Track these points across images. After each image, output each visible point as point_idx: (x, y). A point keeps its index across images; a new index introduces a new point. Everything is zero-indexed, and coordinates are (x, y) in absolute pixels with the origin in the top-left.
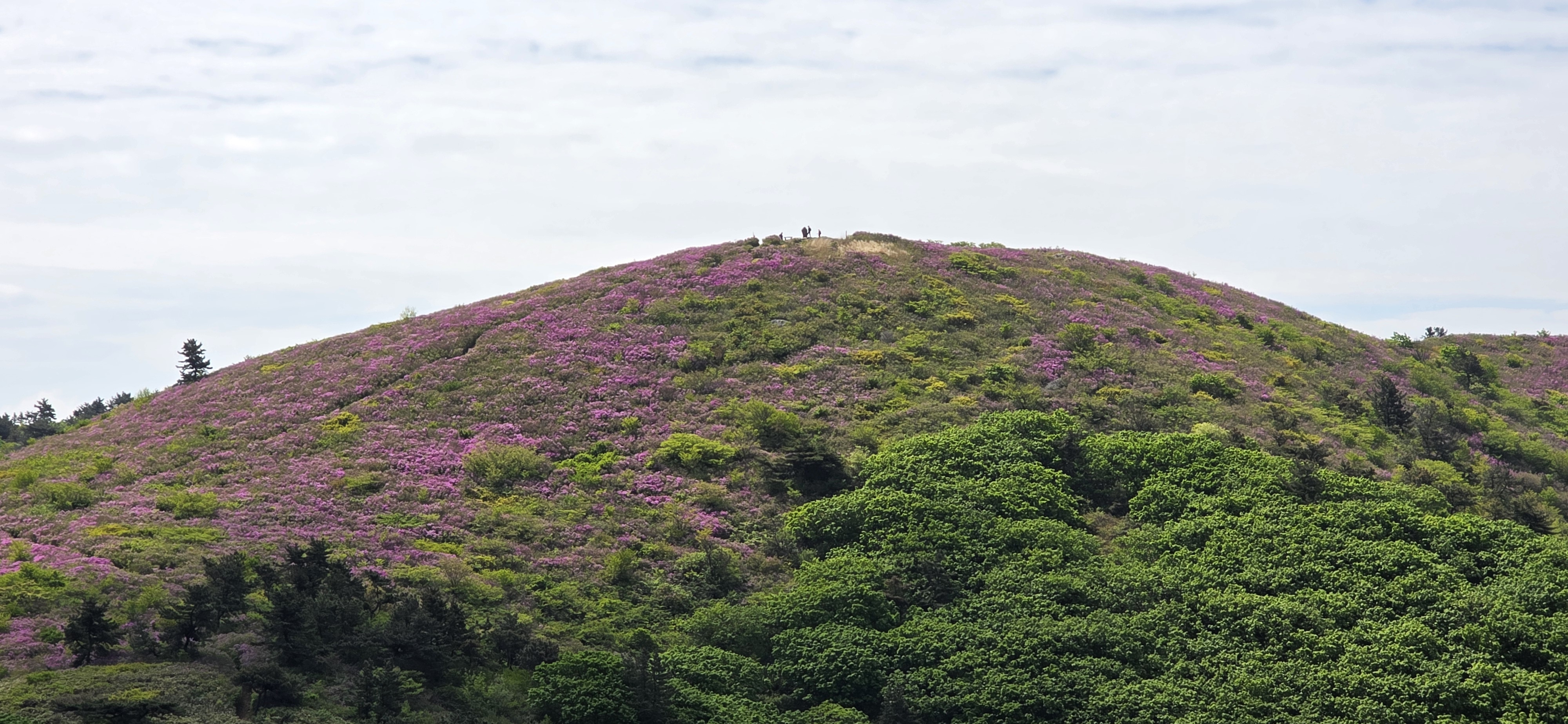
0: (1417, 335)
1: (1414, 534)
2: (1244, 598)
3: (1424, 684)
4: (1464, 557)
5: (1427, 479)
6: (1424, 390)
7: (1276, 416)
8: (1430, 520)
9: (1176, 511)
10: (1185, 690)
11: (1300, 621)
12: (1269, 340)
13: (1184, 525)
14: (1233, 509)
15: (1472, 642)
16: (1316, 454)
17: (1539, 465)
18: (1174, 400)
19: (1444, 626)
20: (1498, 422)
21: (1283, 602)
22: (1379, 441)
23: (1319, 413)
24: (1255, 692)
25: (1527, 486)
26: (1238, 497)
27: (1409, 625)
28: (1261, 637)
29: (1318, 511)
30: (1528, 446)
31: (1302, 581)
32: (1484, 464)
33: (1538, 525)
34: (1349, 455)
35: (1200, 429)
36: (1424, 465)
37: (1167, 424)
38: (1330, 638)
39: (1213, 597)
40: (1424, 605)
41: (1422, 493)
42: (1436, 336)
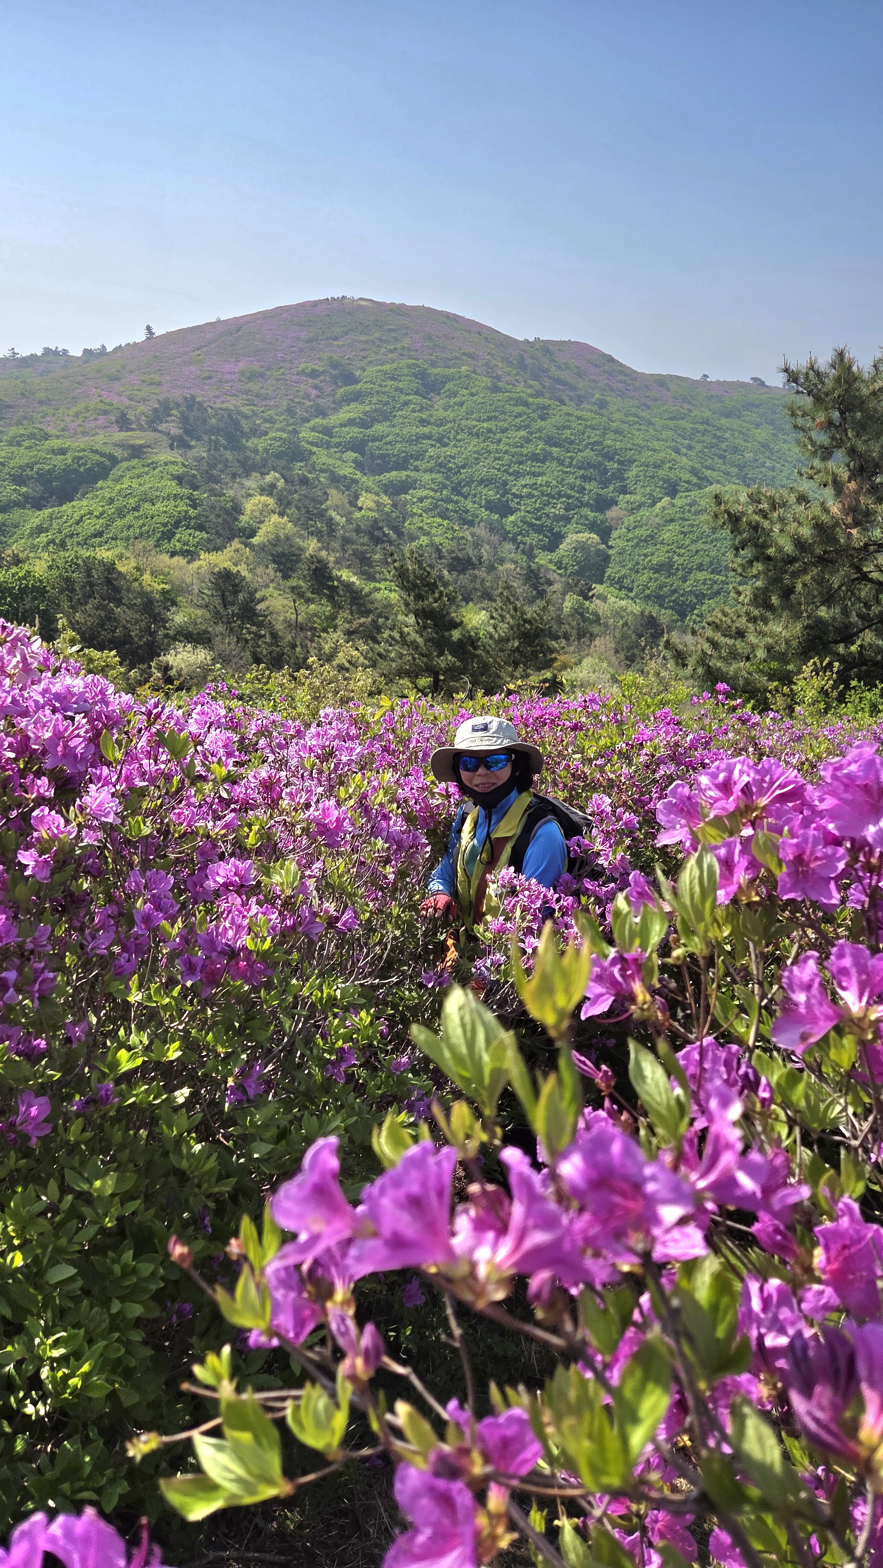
0: (531, 340)
1: (526, 404)
2: (474, 423)
3: (525, 451)
4: (539, 412)
5: (531, 387)
6: (532, 358)
7: (487, 364)
8: (531, 400)
9: (455, 395)
10: (455, 451)
11: (490, 431)
12: (486, 339)
13: (457, 399)
14: (472, 395)
15: (540, 438)
16: (498, 378)
17: (564, 383)
18: (457, 358)
19: (531, 433)
20: (553, 369)
21: (485, 425)
22: (518, 374)
23: (500, 364)
24: (475, 452)
25: (560, 390)
26: (474, 391)
27: (523, 433)
28: (477, 435)
29: (500, 396)
30: (562, 377)
31: (489, 419)
32: (548, 383)
33: (563, 403)
34: (508, 378)
35: (463, 368)
36: (531, 382)
37: (454, 366)
38: (498, 436)
39: (464, 423)
40: (527, 427)
41: (529, 391)
42: (537, 340)
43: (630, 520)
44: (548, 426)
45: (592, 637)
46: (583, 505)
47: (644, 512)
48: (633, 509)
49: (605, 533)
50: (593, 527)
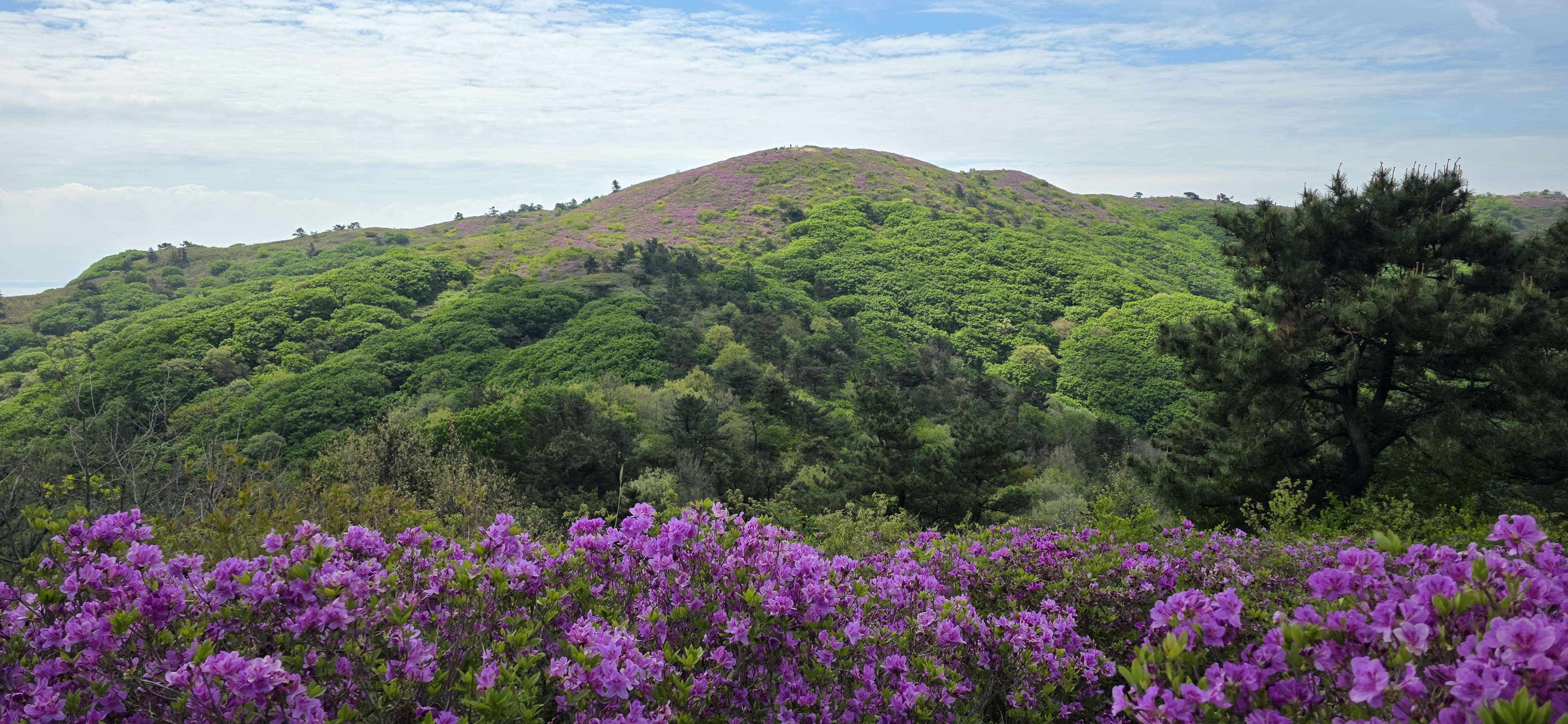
0: (967, 171)
1: (965, 229)
2: (917, 248)
3: (968, 271)
4: (980, 235)
5: (969, 213)
6: (969, 187)
7: (926, 196)
8: (970, 224)
9: (897, 224)
10: (901, 274)
11: (933, 254)
12: (924, 173)
13: (900, 228)
14: (914, 223)
15: (982, 259)
16: (938, 207)
17: (1002, 208)
18: (897, 192)
19: (973, 254)
20: (990, 195)
21: (928, 249)
22: (956, 202)
23: (939, 194)
24: (920, 275)
25: (998, 214)
26: (915, 219)
27: (964, 254)
28: (922, 259)
29: (938, 223)
30: (998, 202)
31: (932, 243)
32: (986, 208)
33: (1001, 225)
34: (947, 206)
35: (904, 200)
36: (969, 209)
37: (895, 199)
38: (941, 259)
39: (908, 248)
40: (968, 249)
41: (968, 217)
42: (973, 171)
43: (1078, 330)
44: (990, 246)
45: (1051, 448)
46: (1028, 317)
47: (1090, 321)
48: (1082, 319)
49: (1053, 344)
50: (1041, 338)
